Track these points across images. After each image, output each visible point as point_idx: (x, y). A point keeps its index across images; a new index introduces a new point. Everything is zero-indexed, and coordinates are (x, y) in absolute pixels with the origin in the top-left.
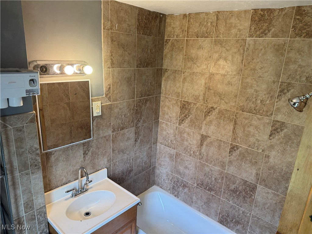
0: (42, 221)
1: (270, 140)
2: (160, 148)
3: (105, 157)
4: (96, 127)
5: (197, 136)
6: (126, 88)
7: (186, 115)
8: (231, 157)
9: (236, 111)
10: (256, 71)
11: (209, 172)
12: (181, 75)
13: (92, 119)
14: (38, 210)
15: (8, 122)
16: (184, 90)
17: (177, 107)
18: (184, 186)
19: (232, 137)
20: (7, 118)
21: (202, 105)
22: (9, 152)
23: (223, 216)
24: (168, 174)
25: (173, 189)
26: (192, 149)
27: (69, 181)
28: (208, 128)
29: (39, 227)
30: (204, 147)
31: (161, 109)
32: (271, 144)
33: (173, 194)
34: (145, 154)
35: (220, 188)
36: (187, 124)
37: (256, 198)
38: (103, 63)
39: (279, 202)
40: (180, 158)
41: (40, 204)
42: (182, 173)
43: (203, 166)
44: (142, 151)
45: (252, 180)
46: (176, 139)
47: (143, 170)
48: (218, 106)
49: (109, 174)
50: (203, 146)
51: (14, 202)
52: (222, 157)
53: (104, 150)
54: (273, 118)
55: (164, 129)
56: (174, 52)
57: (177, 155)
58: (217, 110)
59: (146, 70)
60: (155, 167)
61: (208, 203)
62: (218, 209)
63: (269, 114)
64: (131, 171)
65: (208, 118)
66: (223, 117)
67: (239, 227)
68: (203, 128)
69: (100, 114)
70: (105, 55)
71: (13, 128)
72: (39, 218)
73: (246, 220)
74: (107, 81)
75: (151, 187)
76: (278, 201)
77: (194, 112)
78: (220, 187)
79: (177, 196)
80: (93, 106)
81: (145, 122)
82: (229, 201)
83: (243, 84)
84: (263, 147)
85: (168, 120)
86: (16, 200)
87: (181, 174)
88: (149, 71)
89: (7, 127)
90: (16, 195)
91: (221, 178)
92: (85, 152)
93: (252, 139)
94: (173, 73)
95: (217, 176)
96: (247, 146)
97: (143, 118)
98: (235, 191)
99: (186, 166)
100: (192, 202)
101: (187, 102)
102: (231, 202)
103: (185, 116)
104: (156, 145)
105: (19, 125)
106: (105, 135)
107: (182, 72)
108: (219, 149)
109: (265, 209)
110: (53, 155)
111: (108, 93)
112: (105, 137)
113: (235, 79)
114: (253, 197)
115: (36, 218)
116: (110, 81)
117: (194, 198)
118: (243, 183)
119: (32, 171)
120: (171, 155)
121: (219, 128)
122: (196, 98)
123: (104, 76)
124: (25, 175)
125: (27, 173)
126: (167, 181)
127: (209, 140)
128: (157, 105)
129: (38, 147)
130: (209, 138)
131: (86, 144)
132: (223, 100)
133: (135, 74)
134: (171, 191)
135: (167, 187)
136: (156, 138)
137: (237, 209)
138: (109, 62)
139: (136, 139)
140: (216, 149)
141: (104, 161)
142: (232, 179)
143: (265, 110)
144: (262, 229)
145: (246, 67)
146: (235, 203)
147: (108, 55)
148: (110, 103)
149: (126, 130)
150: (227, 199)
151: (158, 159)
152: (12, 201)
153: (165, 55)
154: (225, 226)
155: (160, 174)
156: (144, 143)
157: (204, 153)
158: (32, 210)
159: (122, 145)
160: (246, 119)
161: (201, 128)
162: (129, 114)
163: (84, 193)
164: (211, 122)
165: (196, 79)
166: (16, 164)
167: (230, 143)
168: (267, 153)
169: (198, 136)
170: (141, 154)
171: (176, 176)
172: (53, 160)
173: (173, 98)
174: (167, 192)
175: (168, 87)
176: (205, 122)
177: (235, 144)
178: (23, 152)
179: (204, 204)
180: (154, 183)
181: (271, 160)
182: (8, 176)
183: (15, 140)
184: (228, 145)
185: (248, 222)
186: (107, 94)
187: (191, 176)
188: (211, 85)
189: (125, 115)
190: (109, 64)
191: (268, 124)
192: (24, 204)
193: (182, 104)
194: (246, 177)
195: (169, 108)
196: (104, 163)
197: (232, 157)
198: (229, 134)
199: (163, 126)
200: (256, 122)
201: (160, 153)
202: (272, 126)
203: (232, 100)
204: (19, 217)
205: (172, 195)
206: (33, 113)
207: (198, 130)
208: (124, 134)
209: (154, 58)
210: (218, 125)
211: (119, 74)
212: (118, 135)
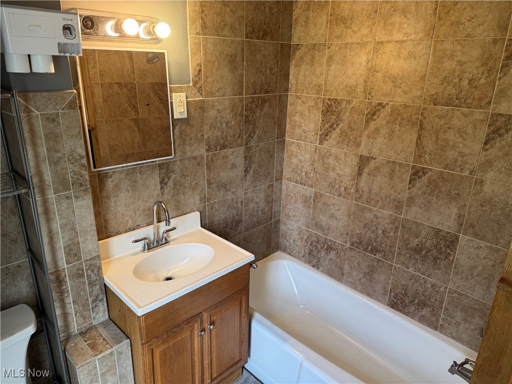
0: (95, 282)
1: (485, 151)
2: (287, 188)
3: (196, 193)
4: (179, 139)
5: (352, 160)
6: (228, 74)
7: (333, 125)
8: (412, 190)
9: (423, 105)
10: (460, 26)
11: (372, 221)
12: (324, 51)
13: (172, 123)
14: (88, 262)
15: (32, 103)
16: (330, 78)
17: (317, 112)
18: (329, 249)
19: (415, 153)
20: (31, 96)
21: (361, 102)
22: (36, 156)
23: (397, 295)
24: (301, 231)
25: (310, 254)
26: (343, 184)
27: (138, 226)
28: (372, 143)
29: (91, 290)
30: (364, 177)
31: (288, 120)
32: (487, 158)
33: (310, 263)
34: (262, 195)
35: (391, 247)
36: (335, 140)
37: (457, 259)
38: (188, 23)
39: (499, 262)
40: (322, 202)
41: (91, 251)
42: (325, 227)
43: (362, 212)
44: (257, 189)
45: (450, 227)
46: (315, 169)
47: (259, 223)
48: (390, 100)
49: (203, 222)
50: (362, 176)
51: (49, 242)
52: (395, 191)
53: (193, 181)
54: (491, 110)
55: (294, 153)
56: (311, 12)
57: (316, 196)
58: (388, 109)
59: (262, 44)
60: (279, 220)
61: (370, 273)
62: (388, 283)
63: (484, 102)
64: (239, 222)
65: (372, 125)
66: (399, 120)
67: (425, 312)
68: (363, 144)
69: (186, 116)
70: (191, 9)
71: (40, 114)
72: (91, 275)
73: (438, 299)
74: (196, 57)
75: (273, 253)
76: (497, 261)
77: (346, 117)
78: (392, 245)
79: (316, 266)
80: (174, 101)
81: (262, 141)
82: (408, 268)
83: (437, 53)
84: (471, 165)
85: (301, 136)
86: (51, 239)
87: (324, 229)
88: (267, 47)
89: (30, 112)
90: (50, 231)
91: (394, 228)
92: (163, 179)
93: (451, 154)
94: (309, 50)
95: (386, 226)
96: (443, 167)
97: (257, 132)
98: (418, 250)
99: (332, 214)
100: (343, 274)
101: (335, 100)
102: (411, 270)
103: (331, 127)
104: (281, 183)
105: (50, 111)
106: (194, 155)
107: (325, 46)
108: (391, 179)
109: (474, 277)
110: (110, 178)
111: (197, 79)
112: (195, 158)
113: (421, 46)
114: (452, 258)
115: (86, 275)
116: (200, 58)
117: (346, 267)
118: (433, 234)
119: (76, 194)
120: (306, 197)
121: (391, 140)
122: (351, 90)
123: (189, 48)
124: (63, 199)
125: (67, 196)
126: (299, 243)
127: (372, 164)
128: (281, 110)
129: (84, 153)
130: (374, 161)
131: (164, 167)
132: (400, 87)
133: (243, 50)
134: (306, 259)
135: (299, 253)
136: (280, 170)
137: (422, 281)
138: (199, 23)
139: (247, 169)
140: (386, 180)
141: (194, 199)
142: (414, 228)
143: (476, 96)
144: (467, 313)
145: (442, 22)
146: (419, 270)
147: (196, 11)
148: (202, 98)
149: (229, 151)
150: (404, 265)
151: (283, 208)
152: (46, 240)
153: (296, 20)
154: (401, 311)
155: (288, 231)
156: (260, 176)
157: (364, 189)
158: (77, 260)
159: (224, 175)
160: (440, 117)
161: (358, 145)
162: (233, 123)
163: (163, 246)
164: (377, 130)
165: (350, 55)
166: (48, 177)
167: (412, 164)
168: (478, 175)
169: (354, 159)
170: (255, 194)
171: (315, 232)
172: (110, 186)
173: (310, 97)
174: (299, 262)
175: (301, 77)
176: (366, 133)
177: (420, 167)
178: (60, 158)
179: (364, 277)
180: (278, 247)
181: (487, 188)
182: (36, 197)
183: (46, 136)
184: (408, 168)
185: (442, 303)
186: (197, 81)
187: (340, 230)
188: (377, 62)
189: (227, 124)
190: (198, 27)
191: (482, 121)
192: (65, 248)
193: (326, 104)
194: (438, 224)
195: (302, 115)
196: (195, 203)
197: (415, 190)
198: (410, 149)
199: (292, 148)
200: (460, 121)
201: (288, 195)
202: (489, 125)
203: (416, 85)
204: (57, 268)
205: (307, 265)
206: (73, 92)
207: (354, 148)
208: (226, 157)
209: (276, 24)
210: (391, 135)
211: (216, 46)
212: (217, 157)
